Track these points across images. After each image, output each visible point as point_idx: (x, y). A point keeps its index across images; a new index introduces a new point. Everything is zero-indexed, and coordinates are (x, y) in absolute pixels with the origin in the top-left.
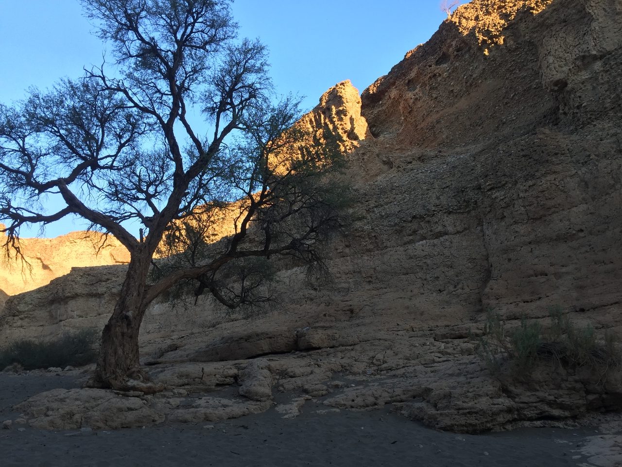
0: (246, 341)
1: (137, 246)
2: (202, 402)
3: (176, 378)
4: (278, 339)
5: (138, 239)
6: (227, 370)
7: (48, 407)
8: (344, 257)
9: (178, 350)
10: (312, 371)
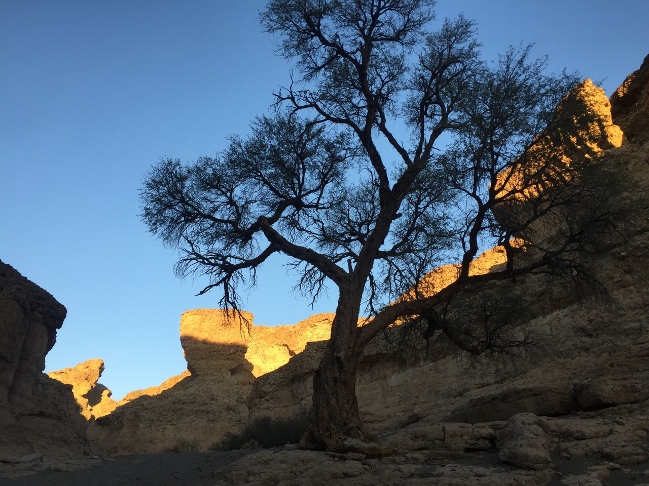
0: (502, 401)
1: (345, 277)
2: (447, 470)
3: (409, 440)
4: (548, 396)
5: (347, 271)
6: (479, 429)
7: (249, 471)
8: (625, 287)
9: (420, 422)
10: (610, 430)
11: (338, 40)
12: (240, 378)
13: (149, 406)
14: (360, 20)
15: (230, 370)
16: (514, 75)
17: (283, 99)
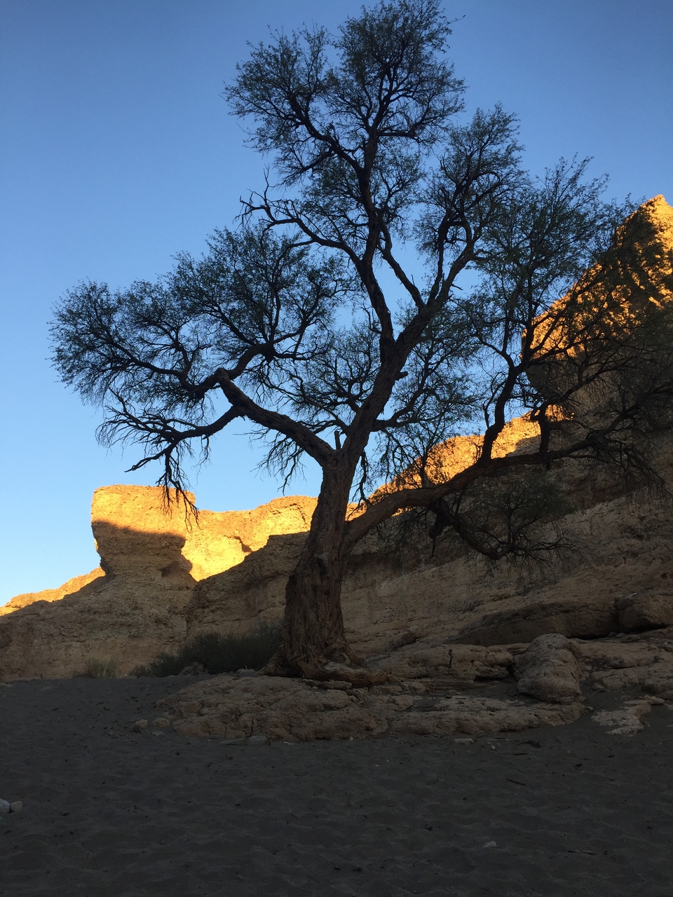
0: (524, 618)
1: (330, 455)
2: (453, 702)
3: (407, 665)
4: (582, 613)
5: (334, 447)
6: (494, 653)
7: (203, 701)
9: (418, 642)
10: (655, 657)
11: (332, 132)
12: (175, 580)
14: (363, 105)
15: (160, 570)
16: (563, 197)
17: (254, 208)
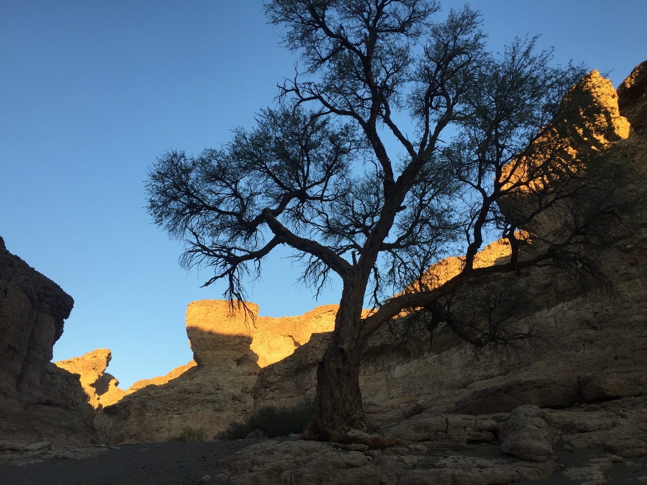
0: (506, 393)
1: (349, 269)
2: (449, 461)
3: (412, 431)
4: (551, 388)
5: (351, 263)
6: (481, 421)
7: (253, 460)
8: (631, 279)
9: (424, 412)
10: (613, 423)
11: (342, 32)
12: (246, 368)
13: (156, 396)
14: (365, 11)
15: (235, 361)
16: (519, 66)
17: (287, 91)
